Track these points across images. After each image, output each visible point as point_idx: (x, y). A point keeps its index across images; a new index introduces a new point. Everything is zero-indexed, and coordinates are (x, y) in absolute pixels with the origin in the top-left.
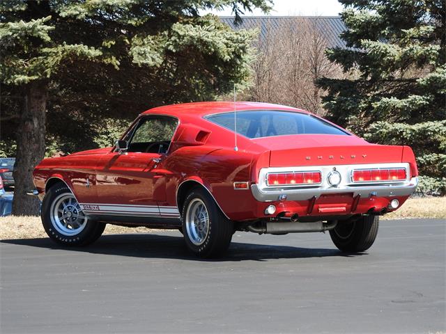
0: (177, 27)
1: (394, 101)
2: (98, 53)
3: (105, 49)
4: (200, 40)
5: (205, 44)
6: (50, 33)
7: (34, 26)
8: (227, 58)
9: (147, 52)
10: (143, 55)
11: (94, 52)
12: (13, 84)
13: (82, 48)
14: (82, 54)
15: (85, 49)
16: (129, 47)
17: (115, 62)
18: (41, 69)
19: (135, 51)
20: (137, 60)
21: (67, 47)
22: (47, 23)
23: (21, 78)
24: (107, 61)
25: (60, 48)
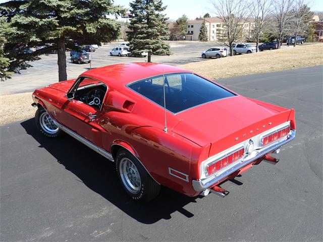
0: (100, 20)
1: (140, 35)
2: (75, 29)
3: (78, 28)
4: (108, 24)
5: (109, 25)
6: (58, 22)
7: (52, 20)
8: (116, 29)
9: (91, 28)
10: (90, 29)
11: (74, 29)
12: (48, 40)
13: (70, 28)
14: (70, 30)
15: (71, 28)
16: (85, 27)
17: (81, 32)
18: (57, 35)
19: (87, 28)
20: (88, 31)
21: (65, 27)
22: (56, 19)
23: (51, 38)
24: (79, 31)
25: (63, 28)
